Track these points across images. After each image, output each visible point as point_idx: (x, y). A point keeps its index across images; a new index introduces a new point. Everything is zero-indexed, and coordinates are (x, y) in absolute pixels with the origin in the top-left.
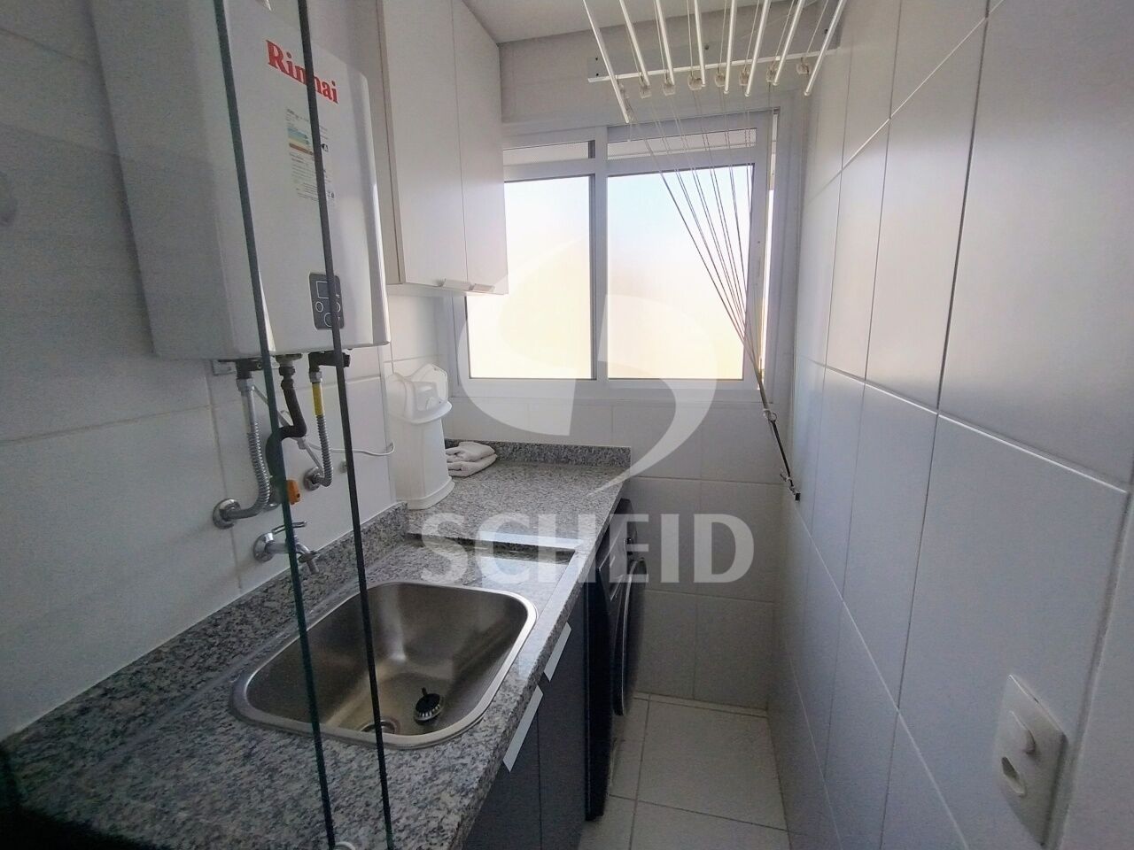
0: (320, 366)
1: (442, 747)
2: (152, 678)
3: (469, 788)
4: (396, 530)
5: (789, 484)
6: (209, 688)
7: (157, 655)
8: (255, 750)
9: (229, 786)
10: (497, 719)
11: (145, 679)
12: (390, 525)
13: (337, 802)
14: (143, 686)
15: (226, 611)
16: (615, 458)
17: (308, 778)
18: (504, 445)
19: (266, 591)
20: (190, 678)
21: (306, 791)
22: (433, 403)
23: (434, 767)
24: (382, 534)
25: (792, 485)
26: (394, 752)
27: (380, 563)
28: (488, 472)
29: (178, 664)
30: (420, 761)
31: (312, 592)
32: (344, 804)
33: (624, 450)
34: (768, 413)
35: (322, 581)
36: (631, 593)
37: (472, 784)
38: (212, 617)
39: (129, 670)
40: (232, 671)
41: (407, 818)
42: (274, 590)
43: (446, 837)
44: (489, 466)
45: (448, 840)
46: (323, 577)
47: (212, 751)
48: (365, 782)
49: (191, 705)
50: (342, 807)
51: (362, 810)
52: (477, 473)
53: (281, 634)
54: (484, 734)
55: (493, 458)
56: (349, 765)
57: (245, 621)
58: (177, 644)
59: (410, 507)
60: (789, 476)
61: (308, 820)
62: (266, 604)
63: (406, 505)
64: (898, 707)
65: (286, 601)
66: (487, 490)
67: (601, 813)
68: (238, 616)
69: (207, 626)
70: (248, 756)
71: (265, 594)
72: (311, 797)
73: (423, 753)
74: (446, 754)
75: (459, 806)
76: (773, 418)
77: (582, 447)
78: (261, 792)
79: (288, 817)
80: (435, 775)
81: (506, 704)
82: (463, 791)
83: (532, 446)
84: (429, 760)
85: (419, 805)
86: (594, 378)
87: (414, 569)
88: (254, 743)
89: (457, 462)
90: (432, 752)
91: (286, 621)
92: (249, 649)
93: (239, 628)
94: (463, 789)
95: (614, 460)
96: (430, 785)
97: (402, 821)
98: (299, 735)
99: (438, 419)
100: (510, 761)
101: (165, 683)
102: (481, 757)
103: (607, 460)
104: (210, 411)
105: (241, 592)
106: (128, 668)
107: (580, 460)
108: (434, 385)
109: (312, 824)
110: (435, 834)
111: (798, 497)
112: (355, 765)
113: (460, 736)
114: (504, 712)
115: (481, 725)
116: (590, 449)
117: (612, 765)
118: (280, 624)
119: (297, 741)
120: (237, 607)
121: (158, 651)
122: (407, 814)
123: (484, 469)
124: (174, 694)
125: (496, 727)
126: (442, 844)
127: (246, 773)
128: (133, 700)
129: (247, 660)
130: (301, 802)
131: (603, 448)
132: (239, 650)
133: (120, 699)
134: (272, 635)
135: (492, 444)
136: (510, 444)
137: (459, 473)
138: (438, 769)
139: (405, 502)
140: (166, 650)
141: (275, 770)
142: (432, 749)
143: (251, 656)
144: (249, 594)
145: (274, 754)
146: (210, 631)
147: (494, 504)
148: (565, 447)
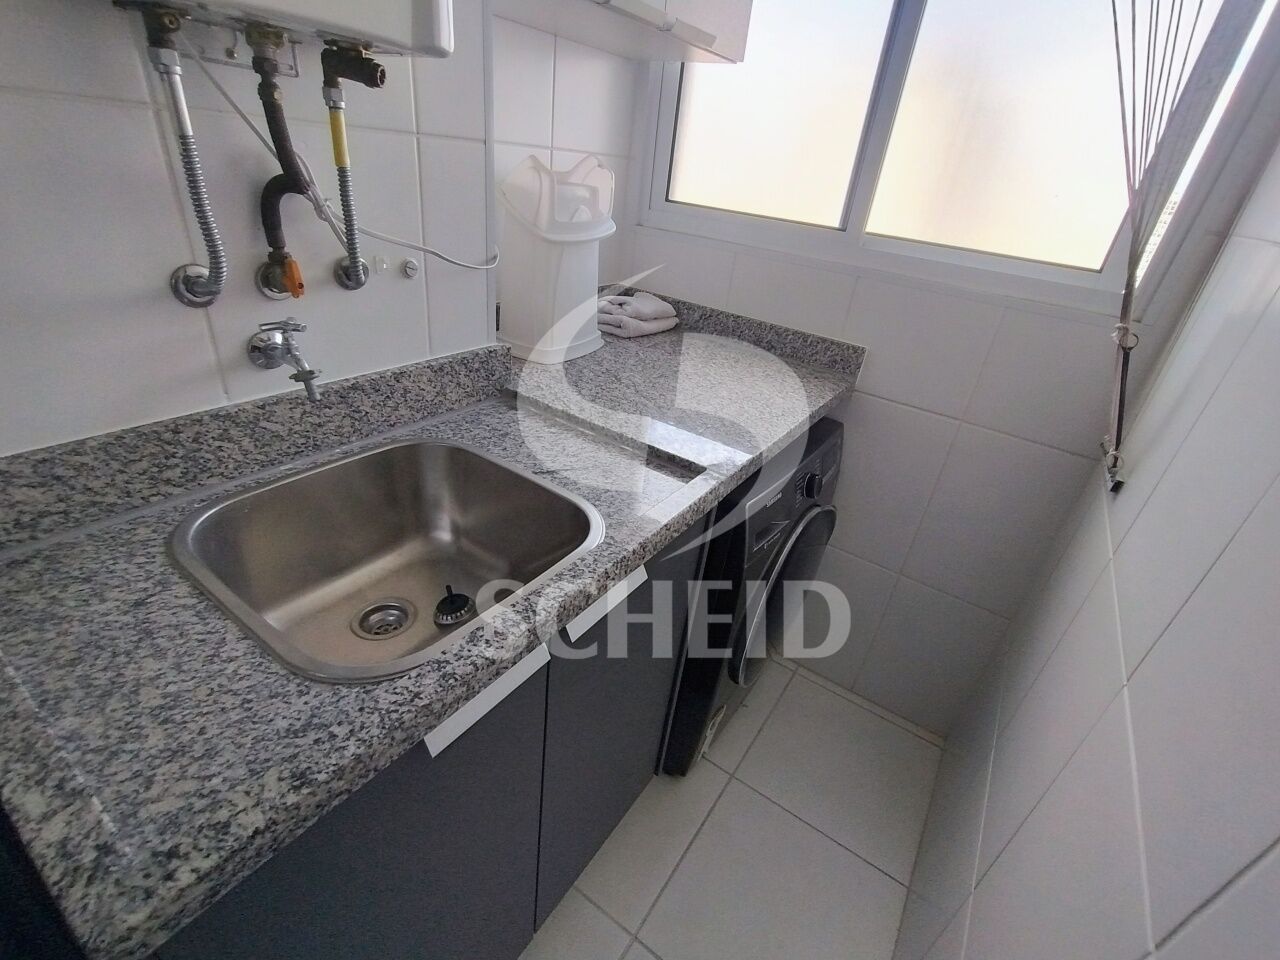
0: (340, 79)
1: (344, 691)
2: (72, 473)
3: (311, 777)
4: (488, 379)
5: (1109, 461)
6: (169, 505)
7: (78, 448)
8: (153, 599)
9: (91, 633)
10: (428, 681)
11: (59, 471)
12: (478, 370)
13: (172, 712)
14: (58, 478)
15: (195, 417)
16: (838, 358)
17: (175, 660)
18: (690, 307)
19: (263, 407)
20: (138, 486)
21: (158, 677)
22: (584, 215)
23: (313, 716)
24: (463, 379)
25: (1115, 466)
26: (283, 672)
27: (453, 416)
28: (659, 339)
29: (115, 465)
30: (304, 699)
31: (339, 427)
32: (178, 718)
33: (855, 349)
34: (1125, 331)
35: (357, 416)
36: (793, 547)
37: (319, 772)
38: (174, 421)
39: (32, 455)
40: (204, 494)
41: (225, 780)
42: (275, 408)
43: (222, 844)
44: (663, 332)
45: (223, 853)
46: (360, 412)
47: (110, 582)
48: (224, 698)
49: (136, 519)
50: (173, 721)
51: (190, 737)
52: (642, 336)
53: (287, 467)
54: (394, 698)
55: (672, 322)
56: (226, 665)
57: (225, 436)
58: (111, 440)
59: (514, 352)
60: (1116, 449)
61: (130, 719)
62: (263, 424)
63: (509, 349)
64: (1128, 680)
65: (297, 428)
66: (641, 359)
67: (683, 773)
68: (215, 429)
69: (163, 429)
70: (138, 604)
71: (261, 411)
72: (158, 688)
73: (315, 689)
74: (341, 703)
75: (277, 802)
76: (1130, 342)
77: (795, 333)
78: (115, 655)
79: (113, 703)
80: (305, 729)
81: (456, 664)
82: (301, 779)
83: (728, 316)
84: (315, 702)
85: (252, 766)
86: (843, 229)
87: (487, 435)
88: (159, 588)
89: (619, 316)
90: (327, 694)
91: (296, 453)
92: (236, 473)
93: (217, 443)
94: (303, 774)
95: (835, 361)
96: (287, 740)
97: (215, 781)
98: (208, 599)
99: (595, 240)
100: (437, 741)
101: (96, 484)
102: (363, 735)
103: (825, 360)
104: (150, 114)
105: (229, 399)
106: (34, 453)
107: (789, 351)
108: (594, 191)
109: (129, 726)
110: (212, 833)
111: (1117, 487)
112: (231, 667)
113: (379, 683)
114: (444, 676)
115: (400, 683)
116: (805, 337)
117: (709, 733)
118: (288, 454)
119: (201, 607)
120: (212, 416)
121: (83, 442)
122: (228, 773)
123: (655, 334)
124: (111, 499)
125: (417, 695)
126: (208, 856)
127: (118, 625)
128: (43, 493)
129: (230, 485)
130: (143, 691)
131: (824, 340)
132: (221, 470)
133: (21, 486)
134: (273, 465)
135: (676, 304)
136: (699, 307)
137: (617, 331)
138: (316, 721)
139: (508, 346)
140: (94, 443)
141: (149, 633)
142: (330, 688)
143: (235, 483)
144: (236, 406)
145: (166, 613)
146: (168, 436)
147: (638, 379)
148: (772, 327)
